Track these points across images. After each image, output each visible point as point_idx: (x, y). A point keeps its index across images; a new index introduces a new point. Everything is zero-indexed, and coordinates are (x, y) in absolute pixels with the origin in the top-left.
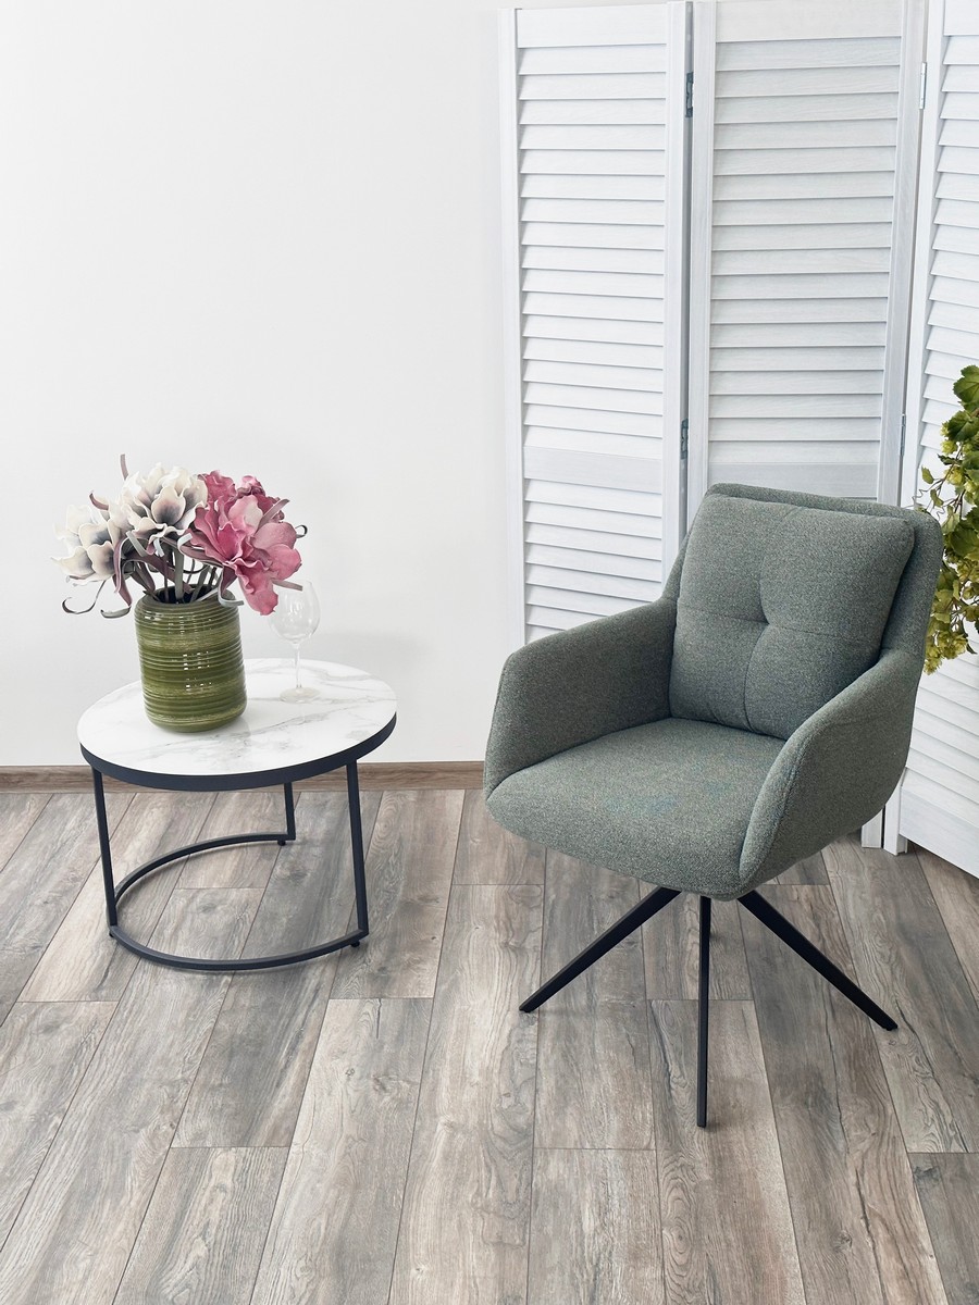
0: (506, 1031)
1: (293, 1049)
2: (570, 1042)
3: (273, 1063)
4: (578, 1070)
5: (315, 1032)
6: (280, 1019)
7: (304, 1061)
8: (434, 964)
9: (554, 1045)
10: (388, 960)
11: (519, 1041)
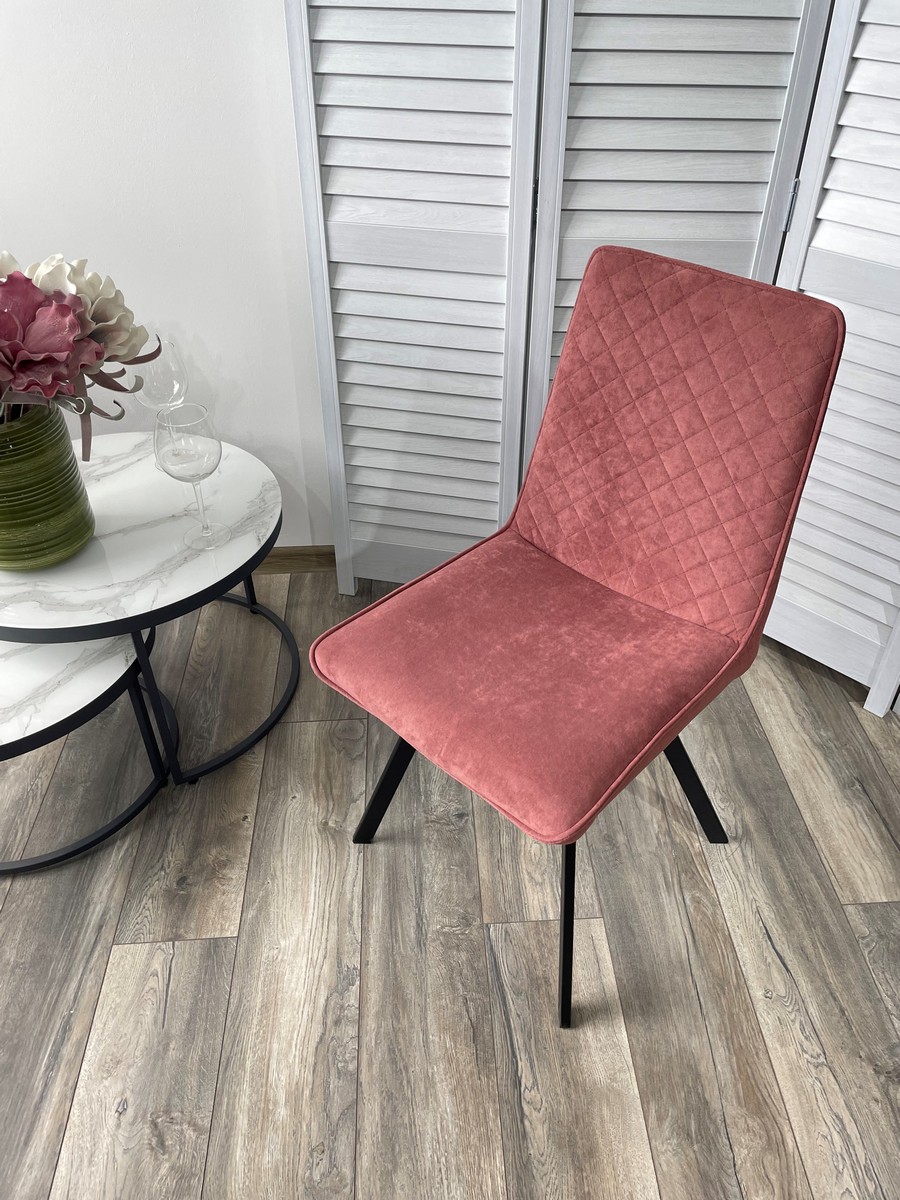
0: (322, 1001)
1: (56, 1055)
2: (398, 1019)
3: (25, 1092)
4: (409, 1082)
5: (87, 1019)
6: (49, 989)
7: (66, 1085)
8: (242, 869)
9: (379, 1027)
10: (190, 863)
11: (337, 1022)
